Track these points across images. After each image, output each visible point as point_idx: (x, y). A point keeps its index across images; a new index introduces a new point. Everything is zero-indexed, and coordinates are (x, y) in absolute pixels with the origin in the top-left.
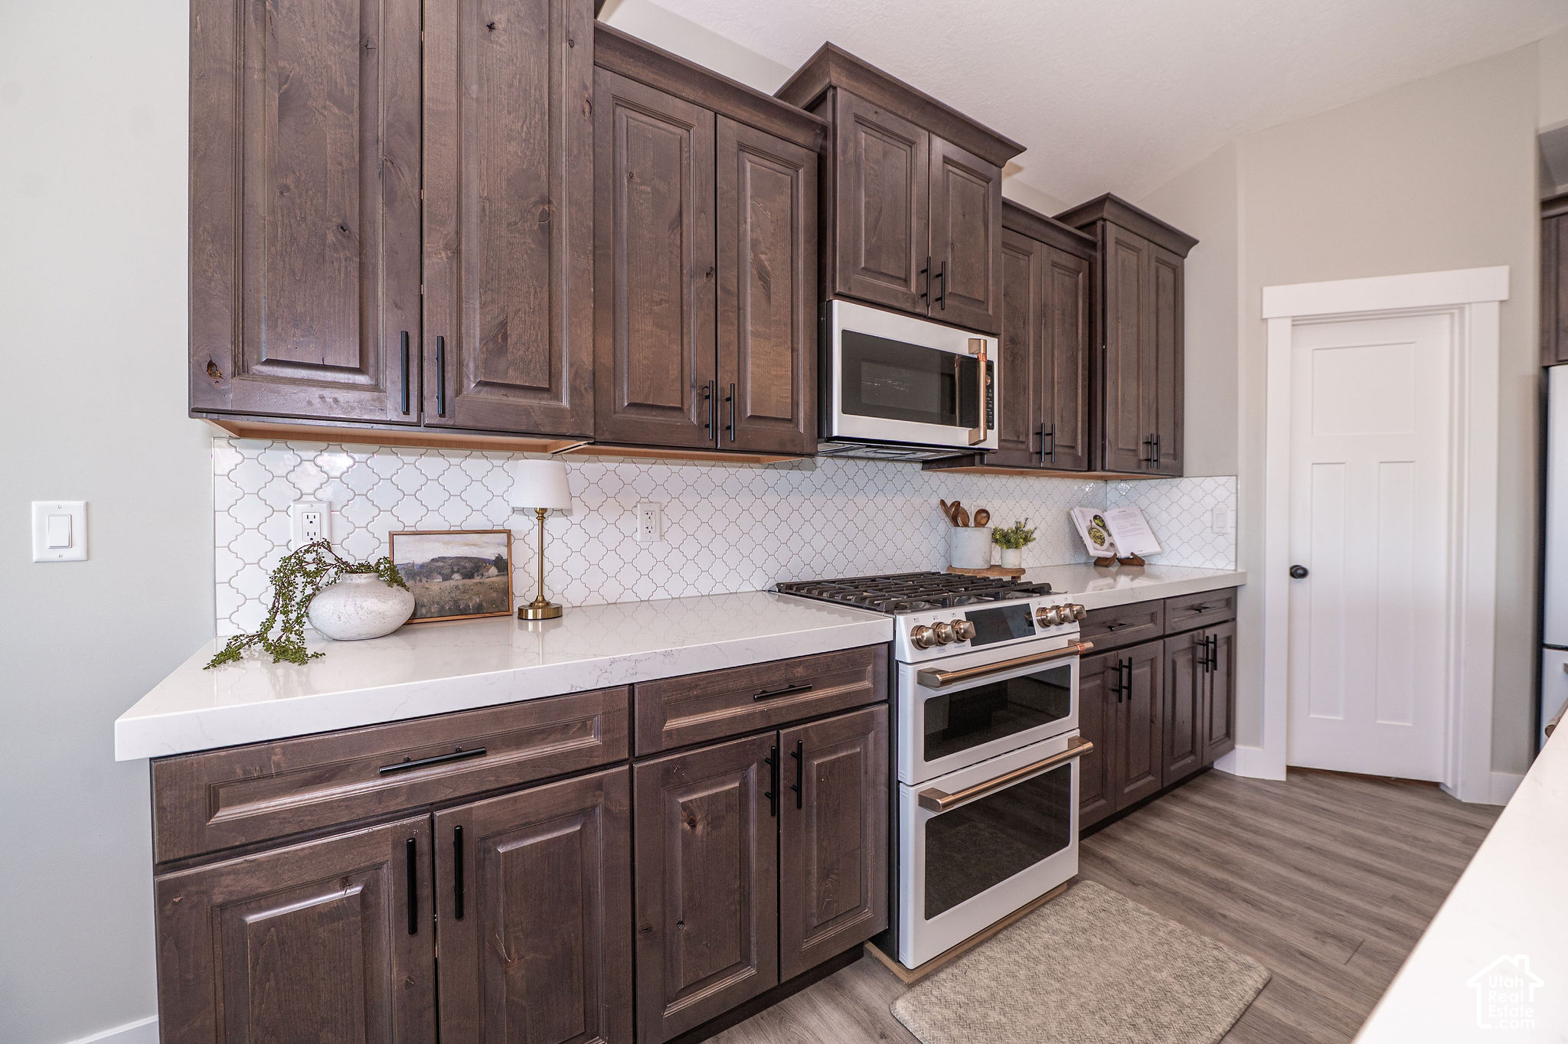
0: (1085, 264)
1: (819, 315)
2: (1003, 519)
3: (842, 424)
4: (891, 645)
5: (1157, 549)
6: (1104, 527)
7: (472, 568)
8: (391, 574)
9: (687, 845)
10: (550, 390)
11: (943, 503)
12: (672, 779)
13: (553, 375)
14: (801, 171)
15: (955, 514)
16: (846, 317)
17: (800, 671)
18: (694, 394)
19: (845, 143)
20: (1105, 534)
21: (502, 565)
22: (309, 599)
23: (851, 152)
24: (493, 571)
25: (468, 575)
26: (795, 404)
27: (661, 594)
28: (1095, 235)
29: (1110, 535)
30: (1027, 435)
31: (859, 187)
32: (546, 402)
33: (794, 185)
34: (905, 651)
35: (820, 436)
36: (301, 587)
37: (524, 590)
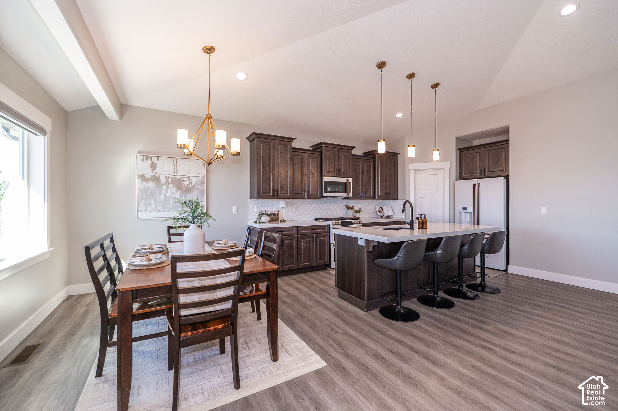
0: (373, 161)
1: (321, 178)
2: (356, 208)
3: (324, 194)
4: (329, 225)
5: (393, 214)
6: (382, 210)
7: (274, 215)
8: (268, 215)
9: (303, 246)
10: (287, 193)
11: (346, 205)
12: (302, 238)
13: (287, 191)
14: (318, 158)
15: (348, 207)
16: (325, 179)
17: (317, 227)
18: (303, 191)
19: (324, 154)
20: (382, 211)
21: (278, 214)
22: (261, 217)
23: (325, 155)
24: (277, 215)
25: (274, 216)
26: (317, 192)
27: (298, 219)
28: (374, 156)
29: (383, 211)
30: (359, 193)
31: (326, 160)
32: (286, 195)
33: (317, 161)
34: (331, 226)
35: (321, 196)
36: (260, 216)
37: (281, 218)
